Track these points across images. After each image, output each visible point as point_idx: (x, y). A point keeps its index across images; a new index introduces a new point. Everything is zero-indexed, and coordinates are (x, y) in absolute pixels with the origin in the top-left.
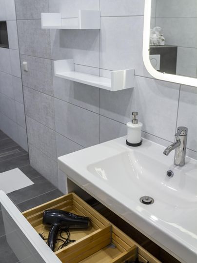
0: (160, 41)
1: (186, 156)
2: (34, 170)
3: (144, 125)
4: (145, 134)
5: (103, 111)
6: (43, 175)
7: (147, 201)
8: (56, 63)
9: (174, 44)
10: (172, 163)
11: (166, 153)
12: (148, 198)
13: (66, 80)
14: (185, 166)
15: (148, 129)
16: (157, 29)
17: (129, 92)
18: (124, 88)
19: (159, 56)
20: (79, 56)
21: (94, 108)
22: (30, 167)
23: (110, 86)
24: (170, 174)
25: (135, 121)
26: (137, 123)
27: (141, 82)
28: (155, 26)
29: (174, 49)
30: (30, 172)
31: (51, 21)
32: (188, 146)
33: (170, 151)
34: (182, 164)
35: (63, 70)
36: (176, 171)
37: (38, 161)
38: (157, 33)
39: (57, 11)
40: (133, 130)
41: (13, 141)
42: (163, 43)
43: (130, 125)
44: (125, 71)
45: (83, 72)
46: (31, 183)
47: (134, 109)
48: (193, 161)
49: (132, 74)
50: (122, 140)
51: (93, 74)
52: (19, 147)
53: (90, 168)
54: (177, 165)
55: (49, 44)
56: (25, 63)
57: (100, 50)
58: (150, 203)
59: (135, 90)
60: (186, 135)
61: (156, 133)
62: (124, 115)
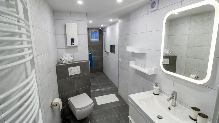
0: (170, 54)
1: (177, 102)
2: (120, 95)
3: (160, 88)
4: (160, 91)
5: (145, 80)
6: (123, 98)
7: (160, 118)
8: (130, 62)
9: (175, 55)
10: (171, 105)
11: (168, 101)
12: (160, 116)
13: (133, 68)
14: (176, 107)
15: (161, 89)
16: (168, 50)
17: (155, 75)
18: (153, 74)
19: (169, 59)
20: (138, 60)
21: (142, 78)
22: (118, 94)
23: (148, 73)
24: (169, 109)
25: (157, 86)
26: (157, 87)
27: (159, 72)
28: (168, 48)
29: (176, 57)
30: (118, 96)
31: (129, 49)
32: (177, 98)
33: (170, 100)
34: (175, 105)
35: (132, 65)
36: (172, 108)
37: (121, 92)
38: (168, 51)
39: (132, 46)
40: (156, 89)
41: (114, 84)
42: (170, 55)
43: (155, 87)
44: (153, 68)
45: (139, 66)
46: (118, 100)
47: (156, 82)
48: (180, 105)
49: (156, 69)
50: (151, 92)
51: (142, 67)
52: (115, 86)
53: (139, 101)
54: (173, 106)
55: (128, 55)
56: (120, 60)
57: (145, 59)
58: (161, 119)
59: (157, 75)
60: (176, 95)
61: (165, 91)
62: (153, 83)
